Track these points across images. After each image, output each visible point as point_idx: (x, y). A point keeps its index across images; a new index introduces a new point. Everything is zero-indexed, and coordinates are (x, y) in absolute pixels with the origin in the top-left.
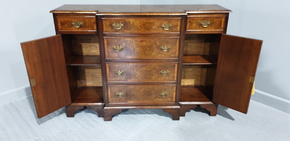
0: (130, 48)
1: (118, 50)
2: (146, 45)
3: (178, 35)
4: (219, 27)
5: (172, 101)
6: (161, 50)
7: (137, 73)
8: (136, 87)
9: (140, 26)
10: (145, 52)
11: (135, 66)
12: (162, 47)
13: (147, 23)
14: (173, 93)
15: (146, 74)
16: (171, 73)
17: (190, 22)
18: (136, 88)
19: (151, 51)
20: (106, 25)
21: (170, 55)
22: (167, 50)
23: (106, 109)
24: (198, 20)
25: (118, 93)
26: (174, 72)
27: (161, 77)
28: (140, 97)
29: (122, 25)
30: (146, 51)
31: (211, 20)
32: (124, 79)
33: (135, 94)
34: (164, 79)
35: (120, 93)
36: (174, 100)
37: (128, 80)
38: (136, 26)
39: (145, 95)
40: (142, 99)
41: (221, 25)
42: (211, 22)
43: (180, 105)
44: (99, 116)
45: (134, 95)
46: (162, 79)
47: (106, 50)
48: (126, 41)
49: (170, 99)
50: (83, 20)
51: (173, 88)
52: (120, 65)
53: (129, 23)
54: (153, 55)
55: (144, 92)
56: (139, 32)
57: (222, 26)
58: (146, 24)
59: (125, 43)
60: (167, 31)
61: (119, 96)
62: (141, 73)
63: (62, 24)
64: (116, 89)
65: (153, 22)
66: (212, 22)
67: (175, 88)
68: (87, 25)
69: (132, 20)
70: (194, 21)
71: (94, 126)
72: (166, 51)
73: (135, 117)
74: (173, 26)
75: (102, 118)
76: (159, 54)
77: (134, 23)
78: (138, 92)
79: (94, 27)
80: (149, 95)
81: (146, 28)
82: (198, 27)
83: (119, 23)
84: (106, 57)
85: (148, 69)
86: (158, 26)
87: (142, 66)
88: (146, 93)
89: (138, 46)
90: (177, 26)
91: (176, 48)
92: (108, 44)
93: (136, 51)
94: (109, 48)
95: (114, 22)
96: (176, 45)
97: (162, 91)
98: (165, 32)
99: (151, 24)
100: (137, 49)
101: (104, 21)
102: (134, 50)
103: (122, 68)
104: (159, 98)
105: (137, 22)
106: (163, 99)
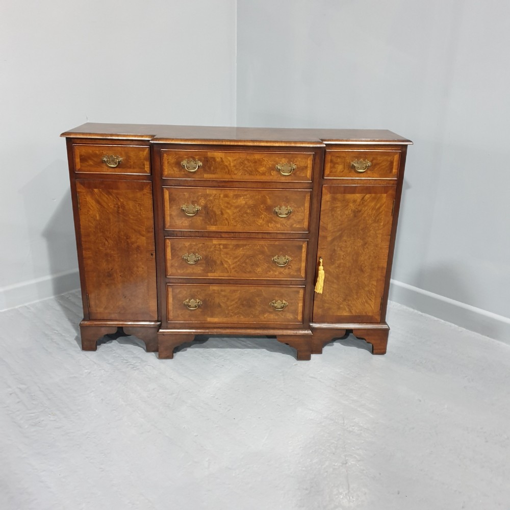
0: (214, 209)
1: (191, 212)
2: (246, 203)
3: (308, 185)
4: (389, 172)
5: (296, 319)
6: (274, 214)
7: (226, 259)
8: (223, 288)
9: (235, 166)
10: (245, 217)
11: (224, 245)
12: (277, 209)
13: (248, 160)
14: (298, 304)
15: (245, 262)
16: (294, 262)
17: (331, 161)
18: (224, 291)
19: (254, 215)
20: (168, 162)
21: (291, 226)
22: (286, 214)
23: (163, 334)
24: (347, 158)
25: (187, 300)
26: (300, 260)
27: (274, 269)
28: (232, 310)
29: (200, 164)
30: (245, 215)
31: (371, 158)
32: (200, 272)
33: (222, 304)
34: (281, 273)
35: (192, 300)
36: (300, 317)
37: (209, 274)
38: (226, 166)
39: (241, 306)
40: (235, 314)
41: (391, 169)
42: (372, 161)
43: (313, 329)
44: (148, 350)
45: (219, 306)
46: (277, 273)
47: (167, 212)
48: (208, 195)
49: (291, 316)
50: (123, 153)
51: (298, 292)
52: (194, 243)
53: (214, 159)
54: (259, 224)
55: (240, 299)
56: (232, 179)
57: (395, 171)
58: (246, 162)
59: (205, 198)
60: (287, 178)
61: (190, 306)
62: (235, 260)
63: (83, 159)
64: (185, 292)
65: (259, 160)
66: (374, 161)
67: (302, 292)
68: (132, 163)
69: (218, 155)
70: (339, 160)
71: (138, 367)
72: (285, 217)
73: (222, 354)
74: (298, 168)
75: (153, 353)
76: (271, 223)
77: (222, 161)
78: (228, 299)
79: (146, 166)
80: (250, 307)
81: (247, 171)
82: (346, 171)
83: (194, 159)
84: (167, 226)
85: (248, 253)
86: (270, 168)
87: (237, 246)
88: (245, 302)
89: (229, 206)
90: (306, 167)
91: (304, 212)
92: (172, 200)
93: (226, 216)
94: (174, 208)
95: (185, 157)
96: (303, 205)
97: (277, 298)
98: (283, 180)
99: (255, 162)
100: (228, 211)
101: (165, 155)
102: (222, 214)
103: (198, 249)
104: (270, 312)
105: (229, 158)
106: (277, 315)
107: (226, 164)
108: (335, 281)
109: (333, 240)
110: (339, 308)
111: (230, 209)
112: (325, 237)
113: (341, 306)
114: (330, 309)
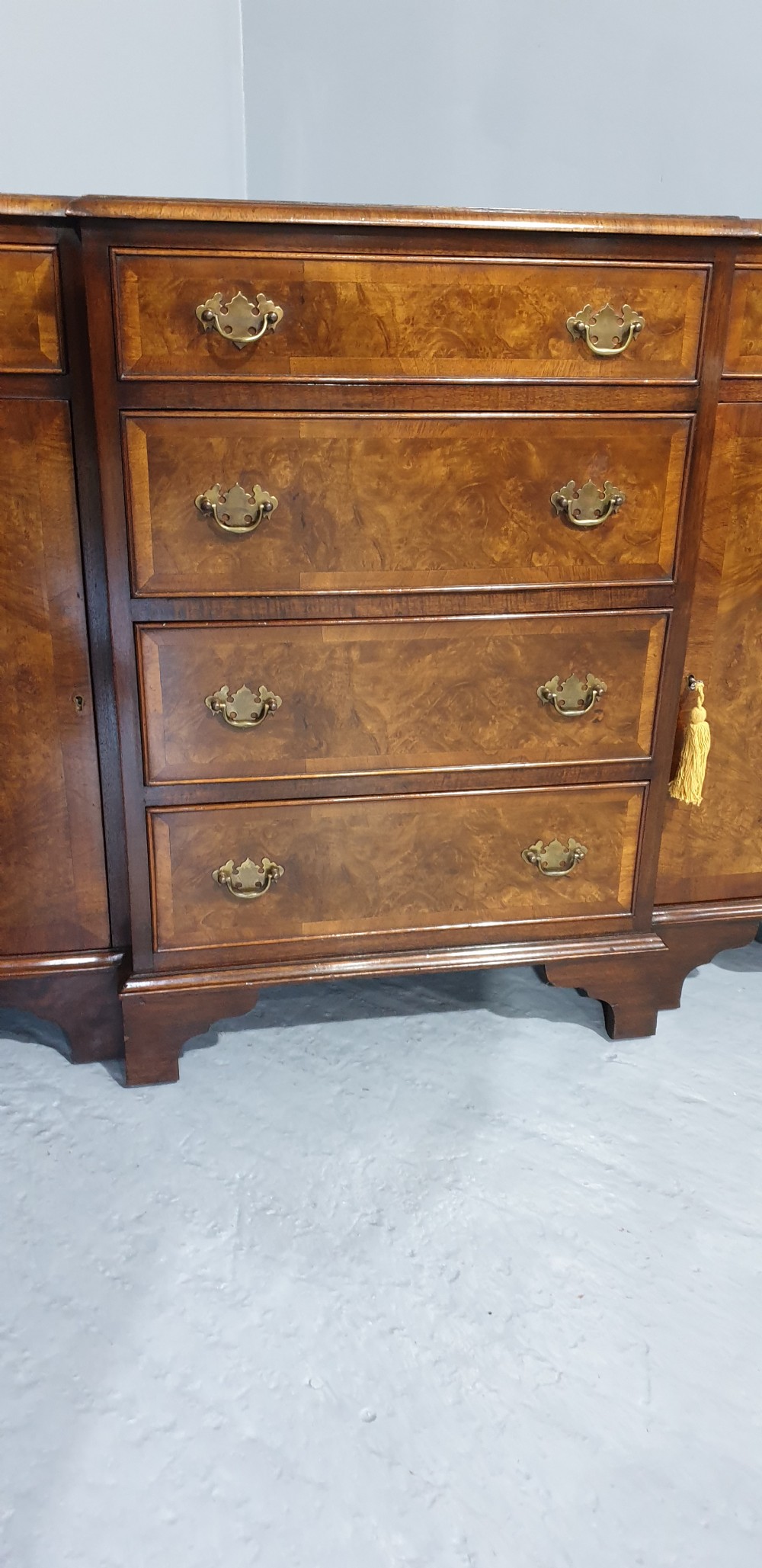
0: (328, 503)
1: (241, 518)
2: (450, 475)
3: (682, 396)
5: (610, 903)
6: (554, 514)
7: (371, 702)
8: (359, 810)
9: (411, 321)
10: (444, 532)
11: (362, 646)
12: (563, 494)
13: (464, 296)
14: (620, 847)
15: (440, 710)
16: (614, 698)
17: (749, 309)
18: (365, 819)
19: (479, 524)
20: (143, 308)
21: (614, 560)
22: (600, 514)
23: (142, 994)
25: (229, 866)
26: (638, 690)
27: (544, 727)
28: (389, 888)
29: (278, 311)
30: (445, 524)
32: (274, 756)
33: (355, 872)
34: (566, 741)
35: (247, 864)
36: (623, 895)
37: (309, 763)
38: (380, 321)
39: (422, 872)
40: (402, 902)
43: (659, 929)
44: (78, 1055)
45: (346, 876)
47: (144, 522)
48: (303, 445)
49: (590, 892)
51: (622, 807)
52: (252, 646)
53: (328, 288)
54: (497, 559)
55: (418, 845)
56: (401, 372)
58: (455, 304)
59: (294, 460)
60: (610, 366)
61: (238, 887)
62: (404, 705)
64: (219, 836)
65: (506, 296)
67: (634, 805)
69: (347, 273)
71: (54, 1129)
72: (592, 527)
73: (346, 1041)
74: (649, 326)
75: (98, 1066)
76: (542, 551)
77: (363, 300)
78: (377, 849)
79: (43, 336)
80: (454, 872)
81: (457, 342)
83: (251, 295)
84: (143, 582)
85: (451, 674)
86: (545, 327)
87: (414, 650)
88: (435, 856)
89: (387, 490)
90: (679, 324)
91: (659, 505)
92: (160, 469)
93: (372, 530)
94: (169, 502)
95: (213, 282)
96: (661, 477)
97: (547, 834)
98: (594, 373)
99: (492, 304)
100: (384, 510)
101: (132, 277)
102: (359, 521)
103: (267, 669)
104: (524, 886)
105: (389, 287)
106: (547, 892)
107: (380, 311)
108: (733, 757)
109: (737, 612)
110: (739, 852)
111: (388, 500)
112: (712, 602)
113: (748, 842)
114: (708, 855)
